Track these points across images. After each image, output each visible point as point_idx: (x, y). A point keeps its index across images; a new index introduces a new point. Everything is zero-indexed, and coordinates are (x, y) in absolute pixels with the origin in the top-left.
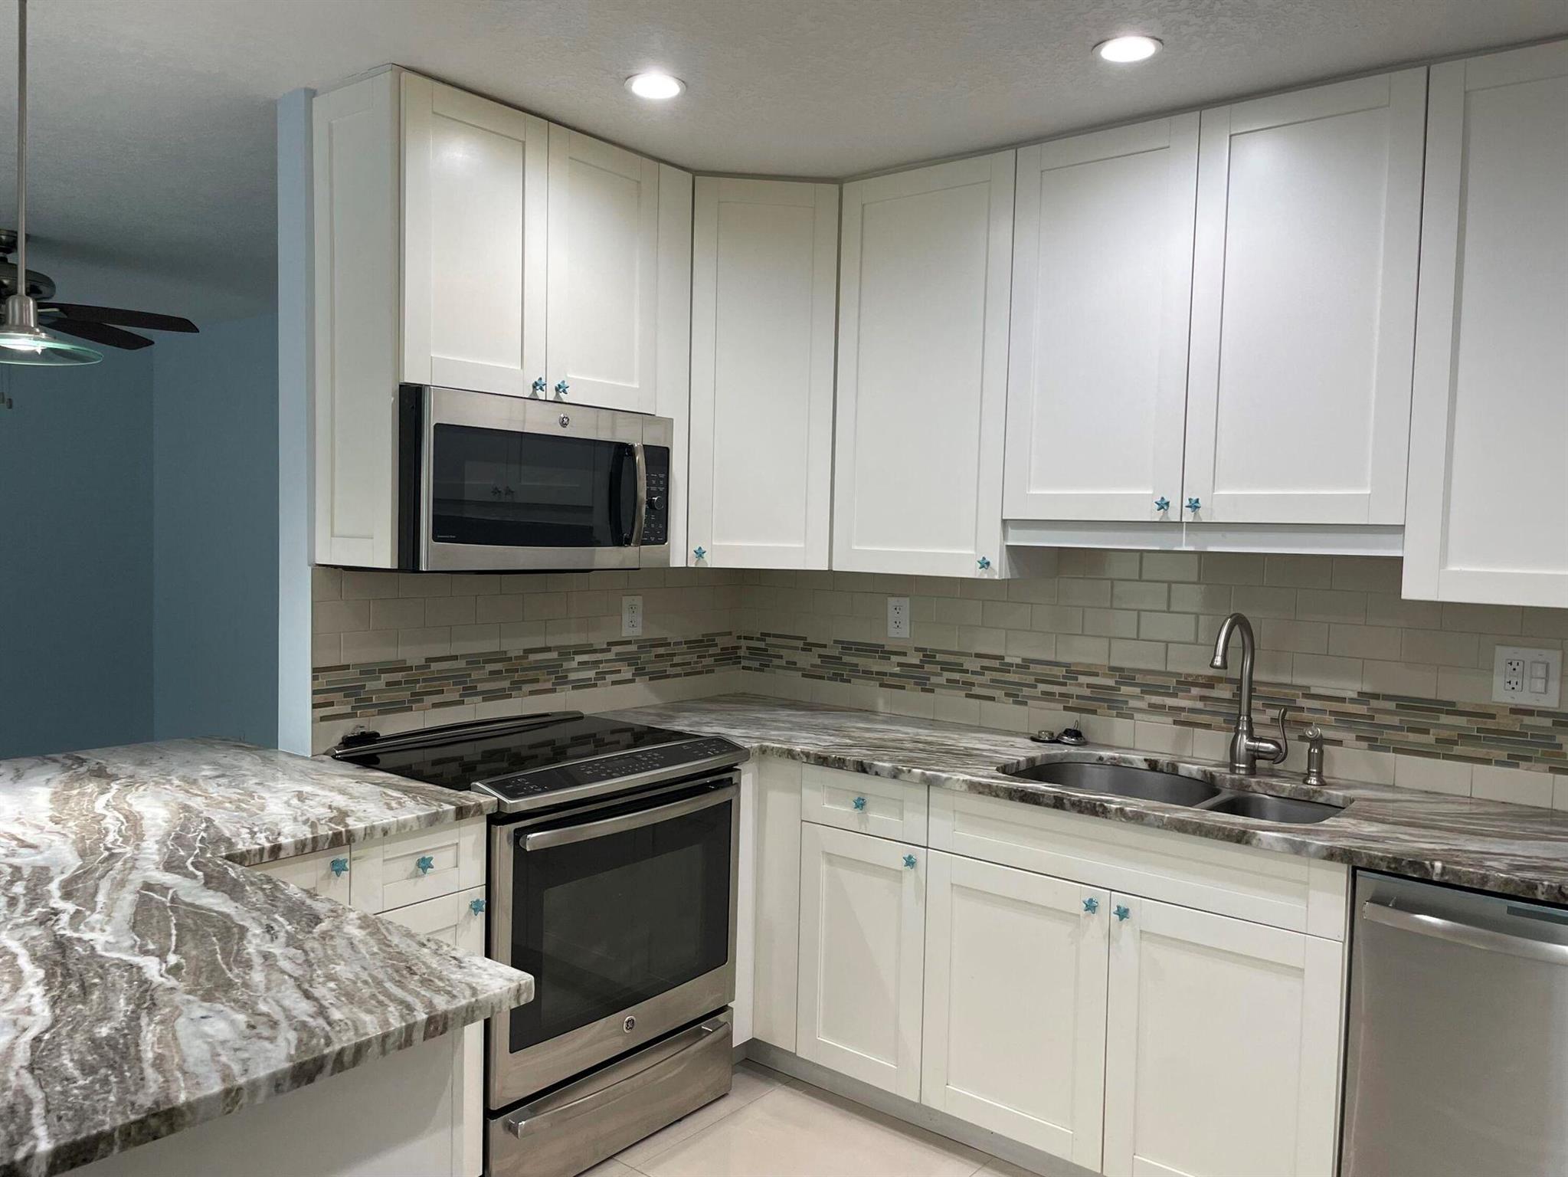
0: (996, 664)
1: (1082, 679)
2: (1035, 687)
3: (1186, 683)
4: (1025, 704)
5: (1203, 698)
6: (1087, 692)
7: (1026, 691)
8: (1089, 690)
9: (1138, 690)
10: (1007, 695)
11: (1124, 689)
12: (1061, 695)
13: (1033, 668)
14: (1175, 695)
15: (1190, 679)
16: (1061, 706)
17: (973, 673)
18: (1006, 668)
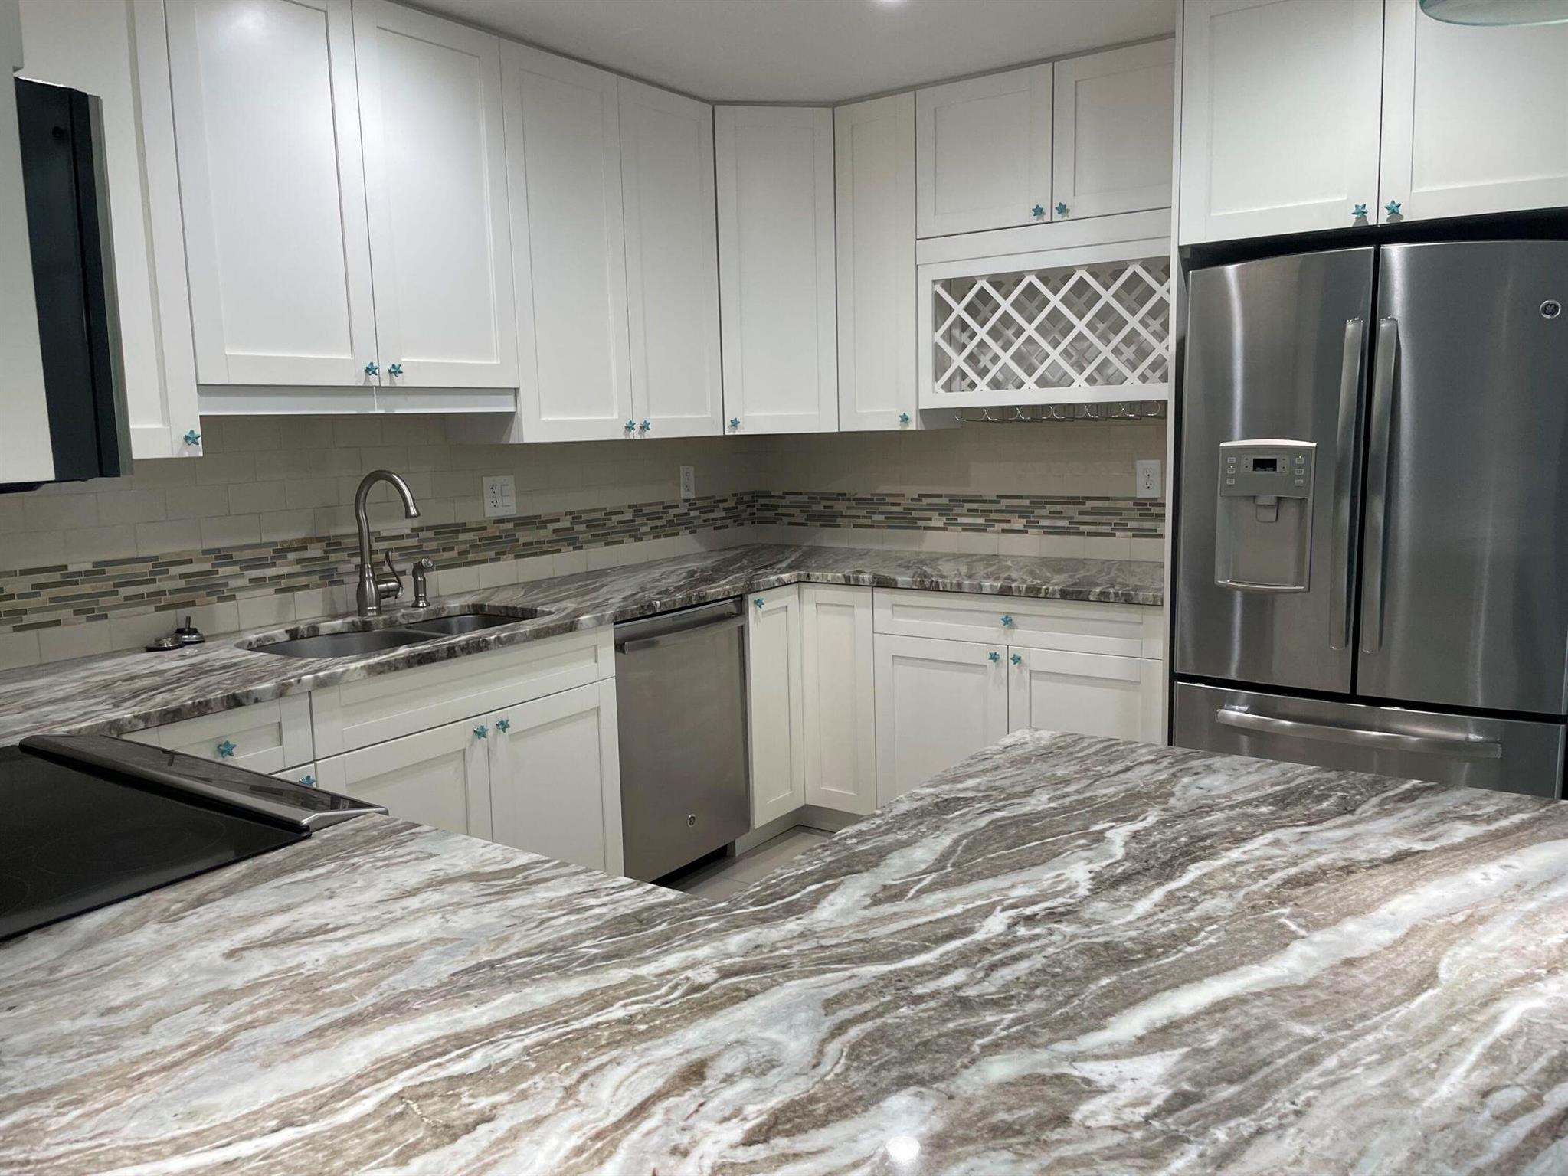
0: (56, 577)
1: (174, 570)
2: (116, 593)
3: (281, 551)
4: (105, 617)
5: (299, 561)
6: (181, 584)
7: (103, 601)
8: (183, 581)
9: (237, 568)
10: (76, 613)
11: (223, 571)
12: (149, 595)
13: (110, 571)
14: (273, 565)
15: (286, 546)
16: (152, 608)
17: (21, 596)
18: (72, 579)
